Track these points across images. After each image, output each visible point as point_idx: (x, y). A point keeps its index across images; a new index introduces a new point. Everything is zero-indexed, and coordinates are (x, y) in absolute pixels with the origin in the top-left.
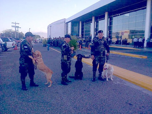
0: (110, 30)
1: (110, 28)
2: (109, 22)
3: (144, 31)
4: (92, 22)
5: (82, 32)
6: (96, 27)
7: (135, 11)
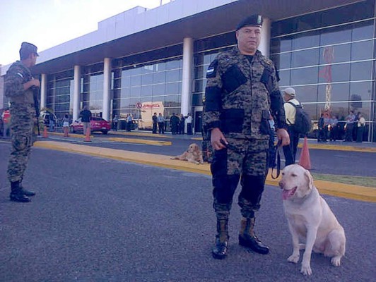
0: (115, 98)
1: (115, 94)
2: (112, 81)
3: (180, 104)
4: (73, 79)
5: (48, 101)
6: (84, 91)
7: (165, 61)
